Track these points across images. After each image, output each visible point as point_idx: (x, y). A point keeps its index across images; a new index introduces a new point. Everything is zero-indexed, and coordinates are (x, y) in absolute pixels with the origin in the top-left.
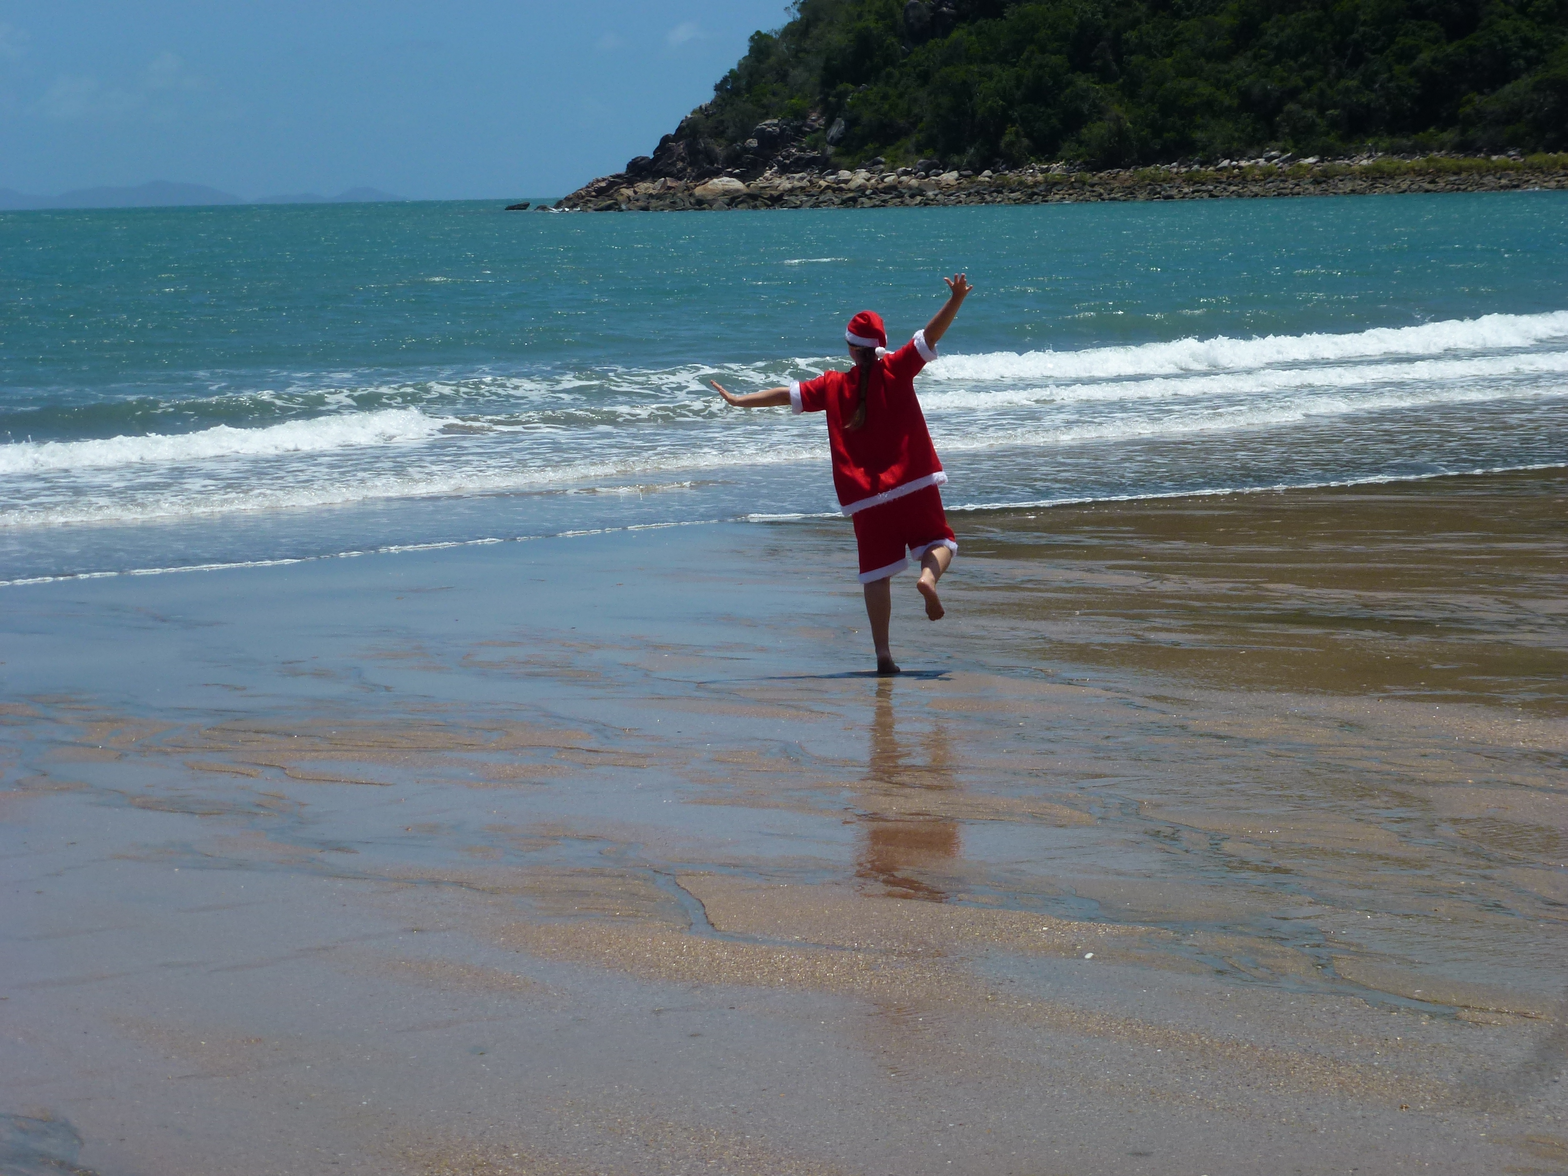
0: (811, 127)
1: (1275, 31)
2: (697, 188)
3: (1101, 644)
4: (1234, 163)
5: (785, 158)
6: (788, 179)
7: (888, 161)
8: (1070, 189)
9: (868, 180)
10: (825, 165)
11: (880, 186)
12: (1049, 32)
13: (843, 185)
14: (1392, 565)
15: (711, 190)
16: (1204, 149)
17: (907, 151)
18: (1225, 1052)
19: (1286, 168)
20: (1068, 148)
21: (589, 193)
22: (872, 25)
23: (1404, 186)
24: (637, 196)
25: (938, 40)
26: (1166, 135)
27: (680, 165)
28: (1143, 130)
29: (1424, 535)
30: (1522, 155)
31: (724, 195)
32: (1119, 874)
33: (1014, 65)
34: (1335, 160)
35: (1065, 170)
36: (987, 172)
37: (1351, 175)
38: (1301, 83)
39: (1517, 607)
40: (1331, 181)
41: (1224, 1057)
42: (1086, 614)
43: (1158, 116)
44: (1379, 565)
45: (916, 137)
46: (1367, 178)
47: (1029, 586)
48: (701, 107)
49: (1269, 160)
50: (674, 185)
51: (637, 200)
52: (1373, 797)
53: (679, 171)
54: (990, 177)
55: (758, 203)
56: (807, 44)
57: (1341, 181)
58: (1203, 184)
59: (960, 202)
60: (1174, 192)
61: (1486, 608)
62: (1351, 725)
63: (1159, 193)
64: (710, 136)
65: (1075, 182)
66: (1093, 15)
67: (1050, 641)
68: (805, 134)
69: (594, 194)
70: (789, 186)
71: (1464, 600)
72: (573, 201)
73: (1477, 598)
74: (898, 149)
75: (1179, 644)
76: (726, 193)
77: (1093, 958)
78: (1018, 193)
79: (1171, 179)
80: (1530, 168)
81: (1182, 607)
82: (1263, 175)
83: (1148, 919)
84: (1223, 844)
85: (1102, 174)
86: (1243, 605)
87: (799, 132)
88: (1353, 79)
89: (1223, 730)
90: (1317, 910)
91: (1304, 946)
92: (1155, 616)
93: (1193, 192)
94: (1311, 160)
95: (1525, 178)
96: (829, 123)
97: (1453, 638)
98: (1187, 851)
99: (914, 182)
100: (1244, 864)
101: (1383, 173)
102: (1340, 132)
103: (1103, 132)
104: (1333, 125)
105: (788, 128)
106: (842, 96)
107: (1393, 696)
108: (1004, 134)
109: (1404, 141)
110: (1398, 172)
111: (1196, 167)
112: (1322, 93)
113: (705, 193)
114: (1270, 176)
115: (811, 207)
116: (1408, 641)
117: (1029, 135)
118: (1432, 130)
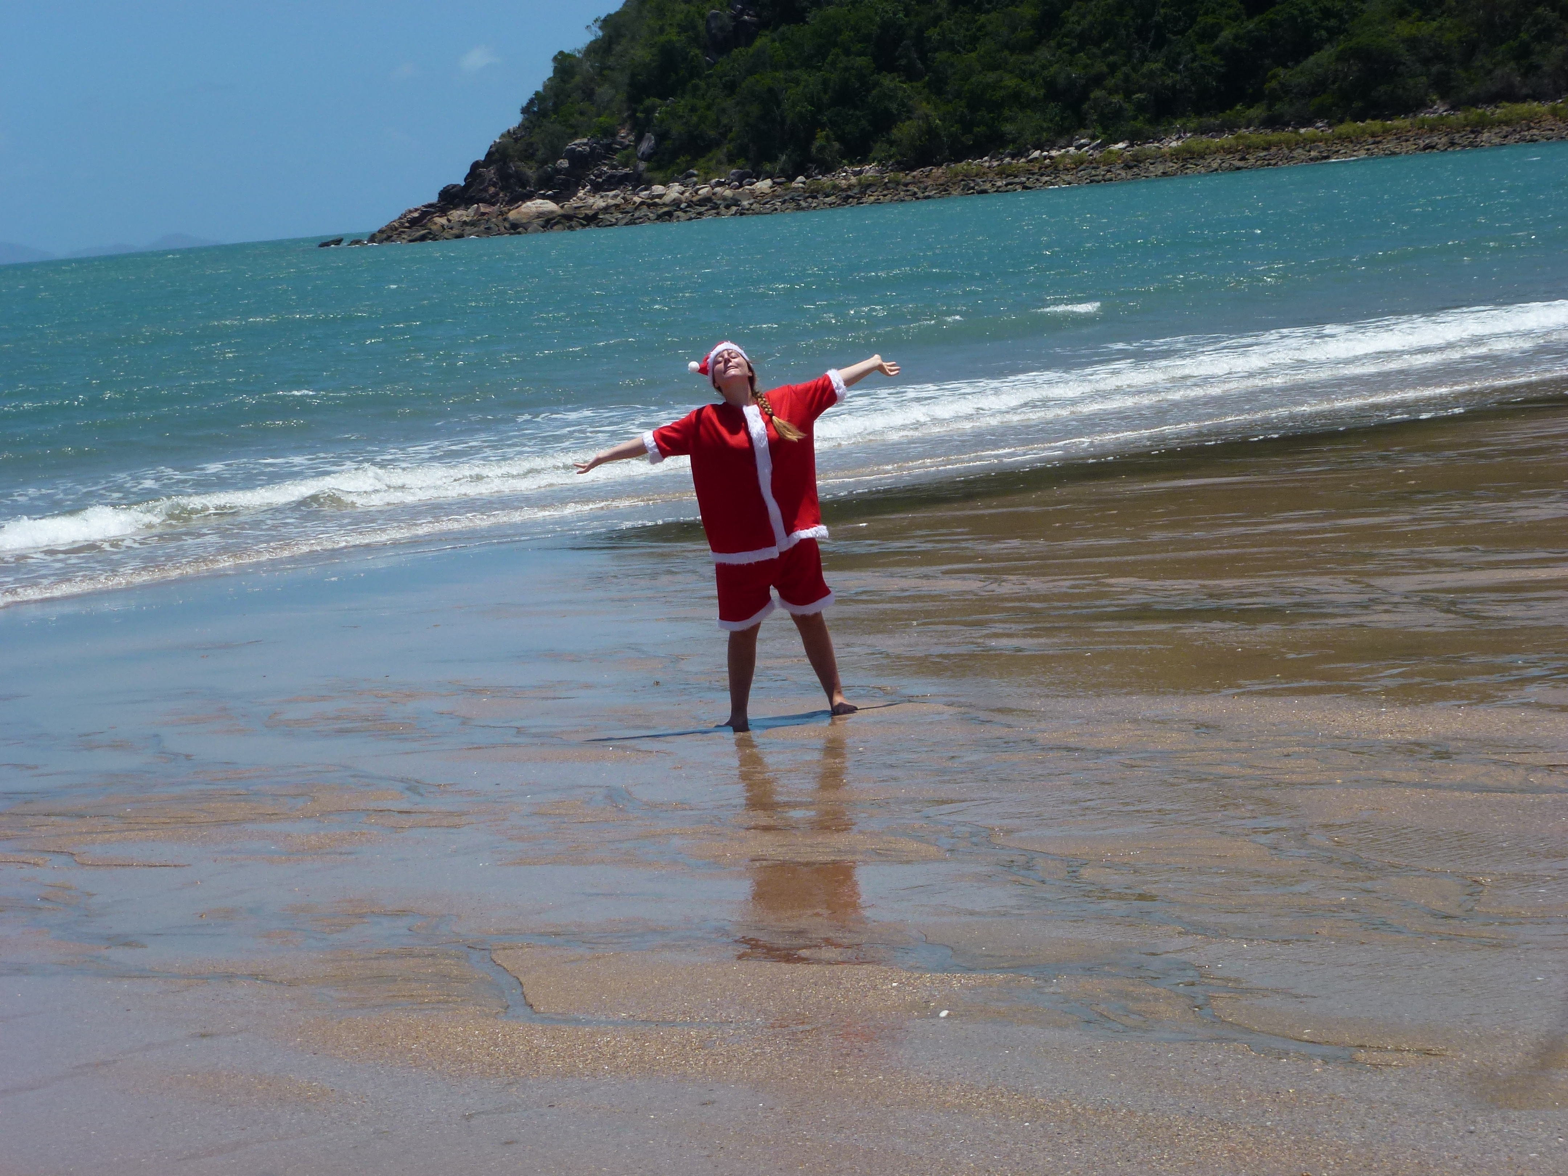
0: (621, 144)
1: (1075, 18)
2: (511, 212)
3: (941, 656)
4: (1045, 153)
5: (597, 176)
6: (602, 197)
7: (701, 173)
8: (884, 190)
9: (682, 193)
10: (638, 181)
11: (695, 199)
12: (852, 34)
13: (657, 200)
14: (1234, 550)
15: (525, 213)
16: (1014, 141)
17: (719, 162)
19: (1097, 154)
20: (879, 149)
21: (402, 225)
22: (675, 38)
23: (1215, 165)
24: (451, 225)
25: (741, 49)
26: (976, 129)
27: (492, 190)
28: (952, 126)
30: (1329, 126)
31: (538, 217)
32: (972, 913)
33: (819, 69)
34: (1144, 143)
35: (878, 171)
36: (800, 178)
37: (1162, 158)
38: (1105, 69)
39: (1369, 586)
40: (1141, 165)
42: (923, 624)
43: (965, 111)
44: (1220, 551)
45: (726, 148)
46: (1177, 159)
47: (864, 597)
48: (509, 131)
49: (1079, 148)
50: (487, 210)
51: (451, 228)
52: (1238, 806)
53: (492, 196)
54: (804, 183)
55: (574, 223)
56: (611, 61)
57: (1151, 164)
58: (1016, 177)
59: (776, 209)
60: (988, 186)
61: (1336, 589)
62: (1207, 727)
63: (973, 188)
64: (521, 160)
65: (889, 182)
66: (895, 14)
67: (888, 656)
68: (616, 151)
69: (407, 225)
70: (604, 204)
71: (1313, 582)
72: (386, 235)
73: (1326, 579)
74: (710, 160)
75: (1020, 650)
76: (540, 215)
77: (948, 1015)
78: (833, 197)
79: (984, 173)
80: (1339, 138)
81: (1021, 609)
82: (1075, 163)
83: (1006, 965)
84: (1082, 871)
85: (915, 173)
86: (1084, 603)
87: (610, 150)
88: (1157, 61)
89: (1074, 742)
91: (1177, 985)
92: (995, 622)
93: (1006, 185)
94: (1121, 145)
95: (1334, 148)
96: (639, 139)
97: (1305, 625)
98: (1043, 882)
99: (728, 193)
100: (1105, 893)
101: (1194, 153)
102: (1148, 116)
103: (913, 131)
104: (1141, 107)
105: (598, 146)
106: (650, 111)
107: (1248, 692)
108: (814, 139)
109: (1212, 120)
110: (1208, 151)
111: (1008, 159)
112: (1127, 78)
113: (518, 216)
114: (1082, 164)
115: (626, 224)
116: (1258, 631)
117: (839, 139)
118: (1238, 107)
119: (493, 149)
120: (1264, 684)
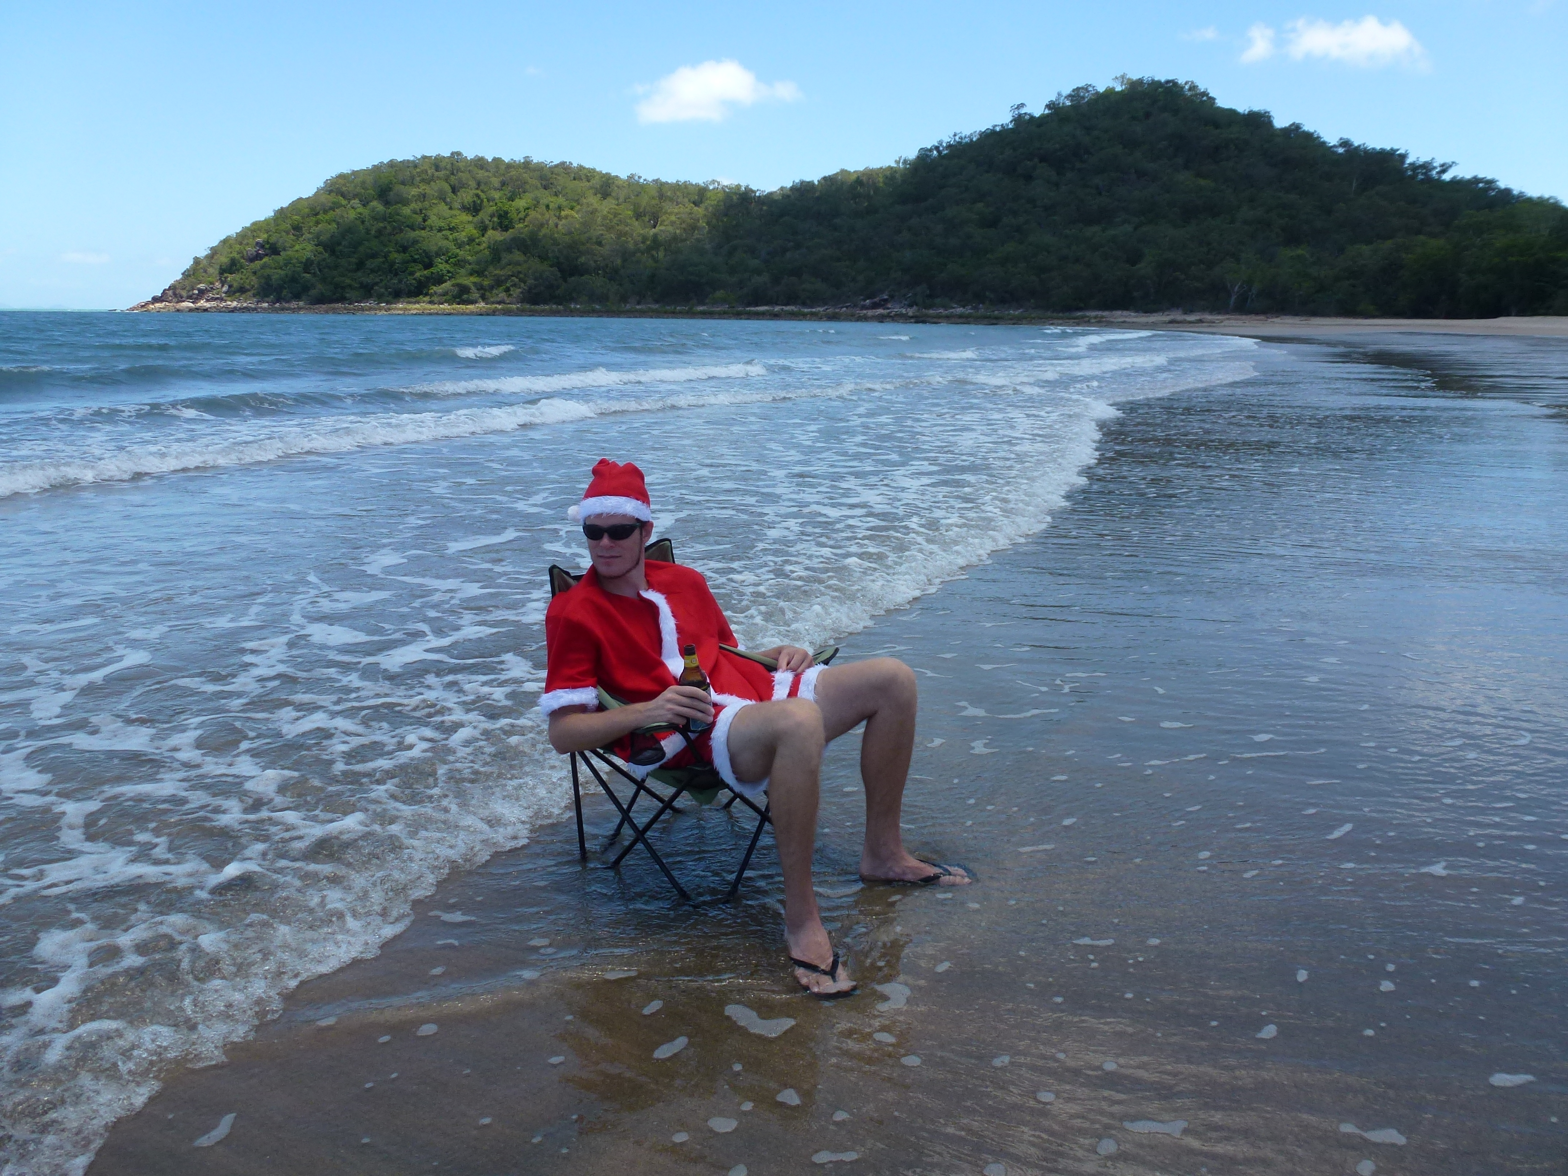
0: (216, 287)
4: (359, 304)
5: (207, 297)
6: (210, 304)
7: (244, 299)
8: (306, 310)
10: (222, 300)
11: (242, 307)
13: (229, 306)
15: (183, 307)
16: (349, 300)
17: (250, 296)
19: (376, 306)
20: (304, 297)
21: (139, 307)
22: (236, 256)
24: (156, 308)
25: (258, 261)
26: (336, 295)
27: (171, 298)
28: (329, 293)
30: (449, 305)
33: (285, 270)
34: (391, 304)
35: (304, 304)
37: (396, 309)
38: (379, 280)
40: (390, 311)
43: (333, 289)
45: (252, 292)
48: (177, 280)
49: (370, 304)
50: (169, 304)
54: (279, 305)
55: (200, 311)
56: (214, 262)
57: (393, 310)
58: (350, 310)
59: (270, 312)
60: (340, 312)
63: (336, 312)
64: (181, 289)
72: (134, 310)
78: (289, 311)
79: (339, 308)
82: (369, 308)
85: (316, 306)
87: (212, 289)
88: (395, 280)
93: (347, 312)
94: (384, 304)
96: (222, 286)
99: (253, 306)
101: (406, 308)
102: (392, 296)
103: (315, 293)
104: (390, 294)
105: (208, 287)
106: (226, 277)
108: (282, 292)
109: (413, 300)
111: (347, 305)
112: (386, 284)
117: (291, 293)
118: (420, 296)
119: (172, 285)
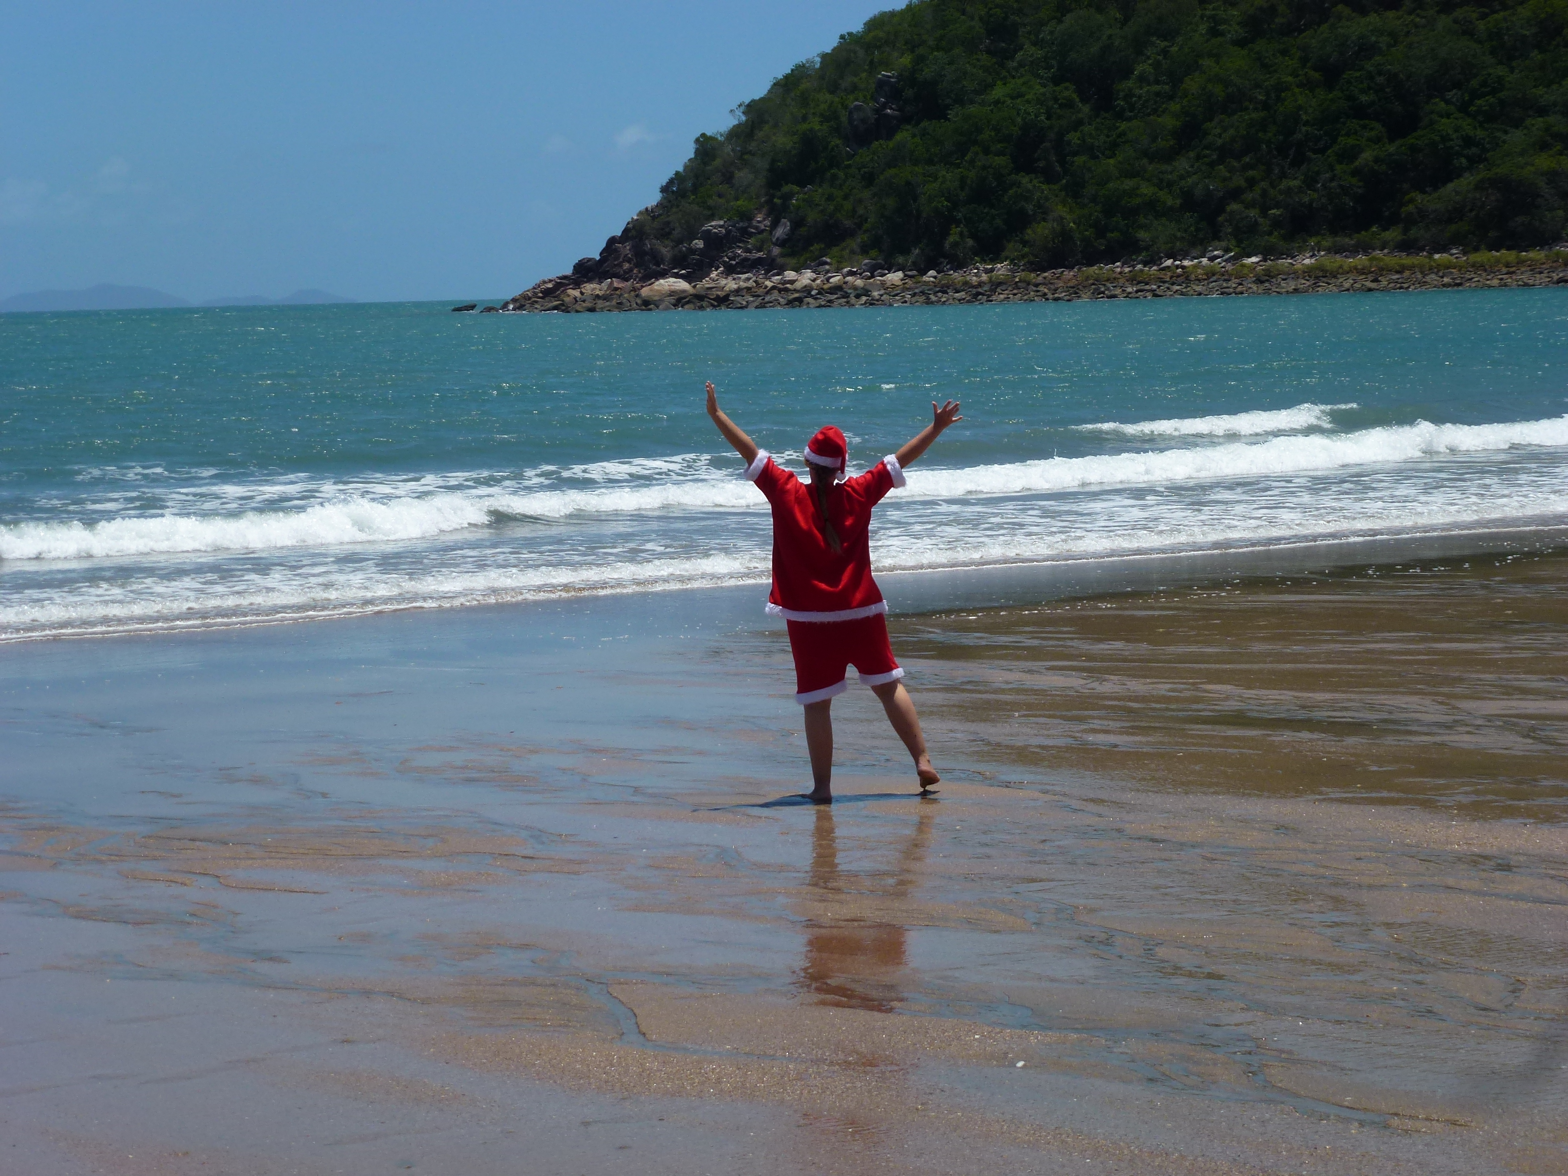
0: (756, 228)
1: (1218, 131)
2: (644, 289)
3: (1040, 746)
4: (1178, 263)
6: (734, 279)
7: (834, 262)
8: (1014, 289)
9: (814, 280)
10: (771, 266)
11: (825, 287)
12: (993, 134)
13: (788, 286)
14: (1331, 666)
15: (657, 291)
16: (1147, 249)
17: (853, 252)
18: (1153, 1162)
19: (1229, 267)
20: (1012, 248)
21: (535, 294)
22: (817, 127)
23: (1347, 285)
24: (584, 297)
25: (882, 142)
26: (1109, 235)
27: (626, 266)
28: (1087, 230)
29: (1363, 635)
30: (1465, 253)
31: (670, 295)
32: (1053, 980)
33: (958, 166)
34: (1278, 259)
35: (1010, 270)
36: (932, 273)
37: (1295, 275)
38: (1244, 184)
39: (1455, 708)
40: (1274, 280)
41: (1153, 1167)
42: (1024, 716)
43: (1100, 215)
44: (1317, 666)
45: (861, 238)
46: (1310, 276)
47: (969, 687)
48: (647, 209)
49: (1212, 259)
50: (620, 286)
51: (584, 301)
52: (1307, 901)
53: (625, 272)
54: (935, 277)
55: (704, 304)
56: (753, 146)
57: (1284, 280)
58: (1147, 284)
59: (905, 302)
60: (1118, 291)
61: (1424, 709)
62: (1286, 828)
63: (1103, 293)
64: (657, 238)
65: (1019, 282)
66: (1036, 116)
67: (989, 743)
68: (751, 235)
69: (540, 295)
70: (735, 286)
71: (1401, 701)
72: (519, 303)
73: (1415, 699)
74: (843, 249)
75: (1116, 746)
76: (672, 293)
77: (1024, 1066)
78: (963, 293)
79: (1115, 279)
80: (1473, 266)
81: (1120, 708)
82: (1207, 274)
83: (1080, 1026)
84: (1157, 949)
85: (1046, 274)
86: (1181, 706)
87: (745, 233)
88: (1295, 179)
89: (1159, 834)
90: (1249, 1016)
91: (1235, 1053)
92: (1093, 718)
93: (1137, 292)
94: (1254, 259)
95: (1467, 276)
96: (775, 224)
97: (1390, 740)
98: (1121, 957)
99: (859, 282)
100: (1177, 970)
101: (1327, 271)
102: (1282, 232)
103: (1047, 231)
104: (1276, 223)
105: (734, 229)
106: (787, 197)
107: (1329, 799)
108: (948, 234)
109: (1347, 240)
110: (1341, 271)
111: (1139, 266)
112: (1264, 193)
113: (651, 293)
114: (1214, 275)
115: (757, 307)
116: (1344, 743)
117: (973, 236)
118: (1374, 229)
119: (630, 226)
120: (1345, 792)
